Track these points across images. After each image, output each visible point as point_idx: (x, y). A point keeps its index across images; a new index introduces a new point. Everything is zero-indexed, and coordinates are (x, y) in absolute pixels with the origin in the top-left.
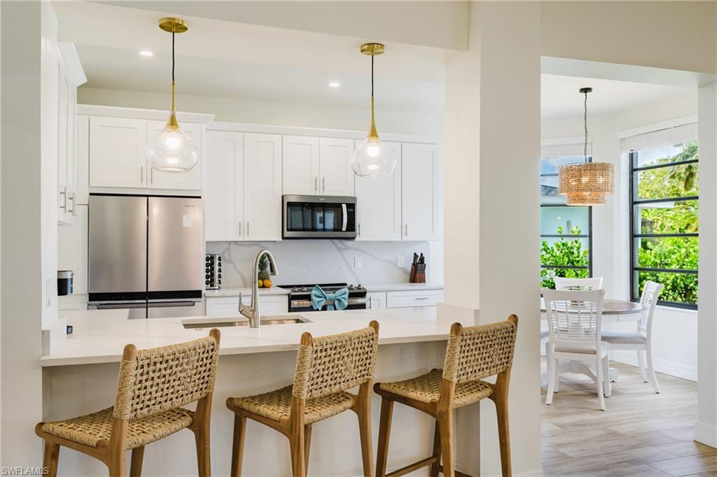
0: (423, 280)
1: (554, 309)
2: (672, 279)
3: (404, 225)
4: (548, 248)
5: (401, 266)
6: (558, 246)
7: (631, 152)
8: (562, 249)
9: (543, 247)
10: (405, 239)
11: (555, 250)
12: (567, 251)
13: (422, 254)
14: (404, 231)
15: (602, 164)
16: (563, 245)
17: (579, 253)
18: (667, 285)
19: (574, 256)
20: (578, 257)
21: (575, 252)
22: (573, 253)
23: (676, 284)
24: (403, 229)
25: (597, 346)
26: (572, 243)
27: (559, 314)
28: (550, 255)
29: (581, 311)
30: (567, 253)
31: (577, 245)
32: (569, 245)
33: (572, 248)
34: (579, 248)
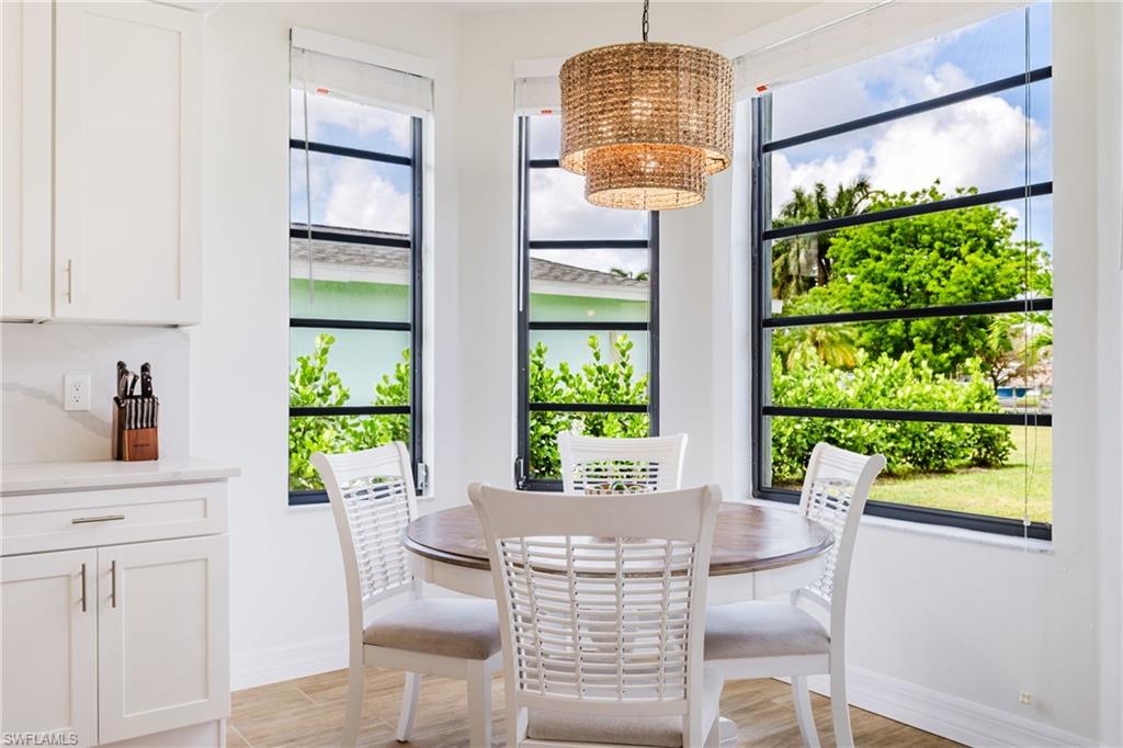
0: (151, 454)
1: (519, 559)
2: (789, 434)
3: (61, 264)
4: (571, 377)
5: (79, 407)
6: (589, 372)
7: (758, 94)
8: (598, 379)
9: (561, 374)
10: (65, 311)
11: (585, 380)
12: (606, 382)
13: (145, 368)
14: (61, 286)
15: (699, 52)
16: (600, 370)
17: (628, 385)
18: (781, 445)
19: (619, 392)
20: (627, 394)
21: (622, 384)
22: (617, 386)
23: (794, 444)
24: (60, 279)
25: (687, 716)
26: (616, 367)
27: (540, 580)
28: (574, 390)
29: (629, 566)
30: (606, 386)
31: (625, 371)
32: (611, 370)
33: (615, 376)
34: (628, 377)
